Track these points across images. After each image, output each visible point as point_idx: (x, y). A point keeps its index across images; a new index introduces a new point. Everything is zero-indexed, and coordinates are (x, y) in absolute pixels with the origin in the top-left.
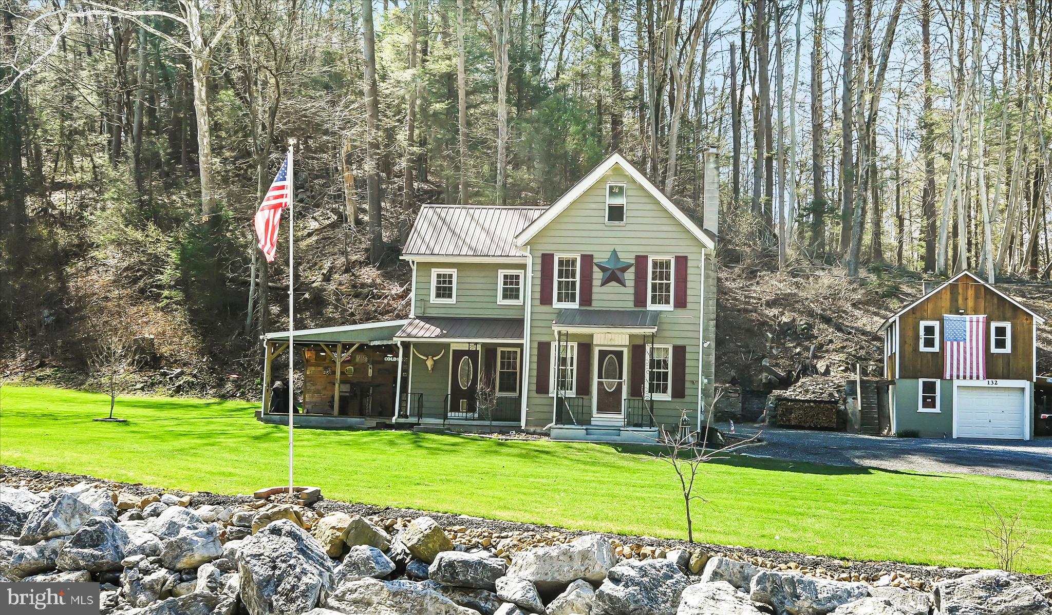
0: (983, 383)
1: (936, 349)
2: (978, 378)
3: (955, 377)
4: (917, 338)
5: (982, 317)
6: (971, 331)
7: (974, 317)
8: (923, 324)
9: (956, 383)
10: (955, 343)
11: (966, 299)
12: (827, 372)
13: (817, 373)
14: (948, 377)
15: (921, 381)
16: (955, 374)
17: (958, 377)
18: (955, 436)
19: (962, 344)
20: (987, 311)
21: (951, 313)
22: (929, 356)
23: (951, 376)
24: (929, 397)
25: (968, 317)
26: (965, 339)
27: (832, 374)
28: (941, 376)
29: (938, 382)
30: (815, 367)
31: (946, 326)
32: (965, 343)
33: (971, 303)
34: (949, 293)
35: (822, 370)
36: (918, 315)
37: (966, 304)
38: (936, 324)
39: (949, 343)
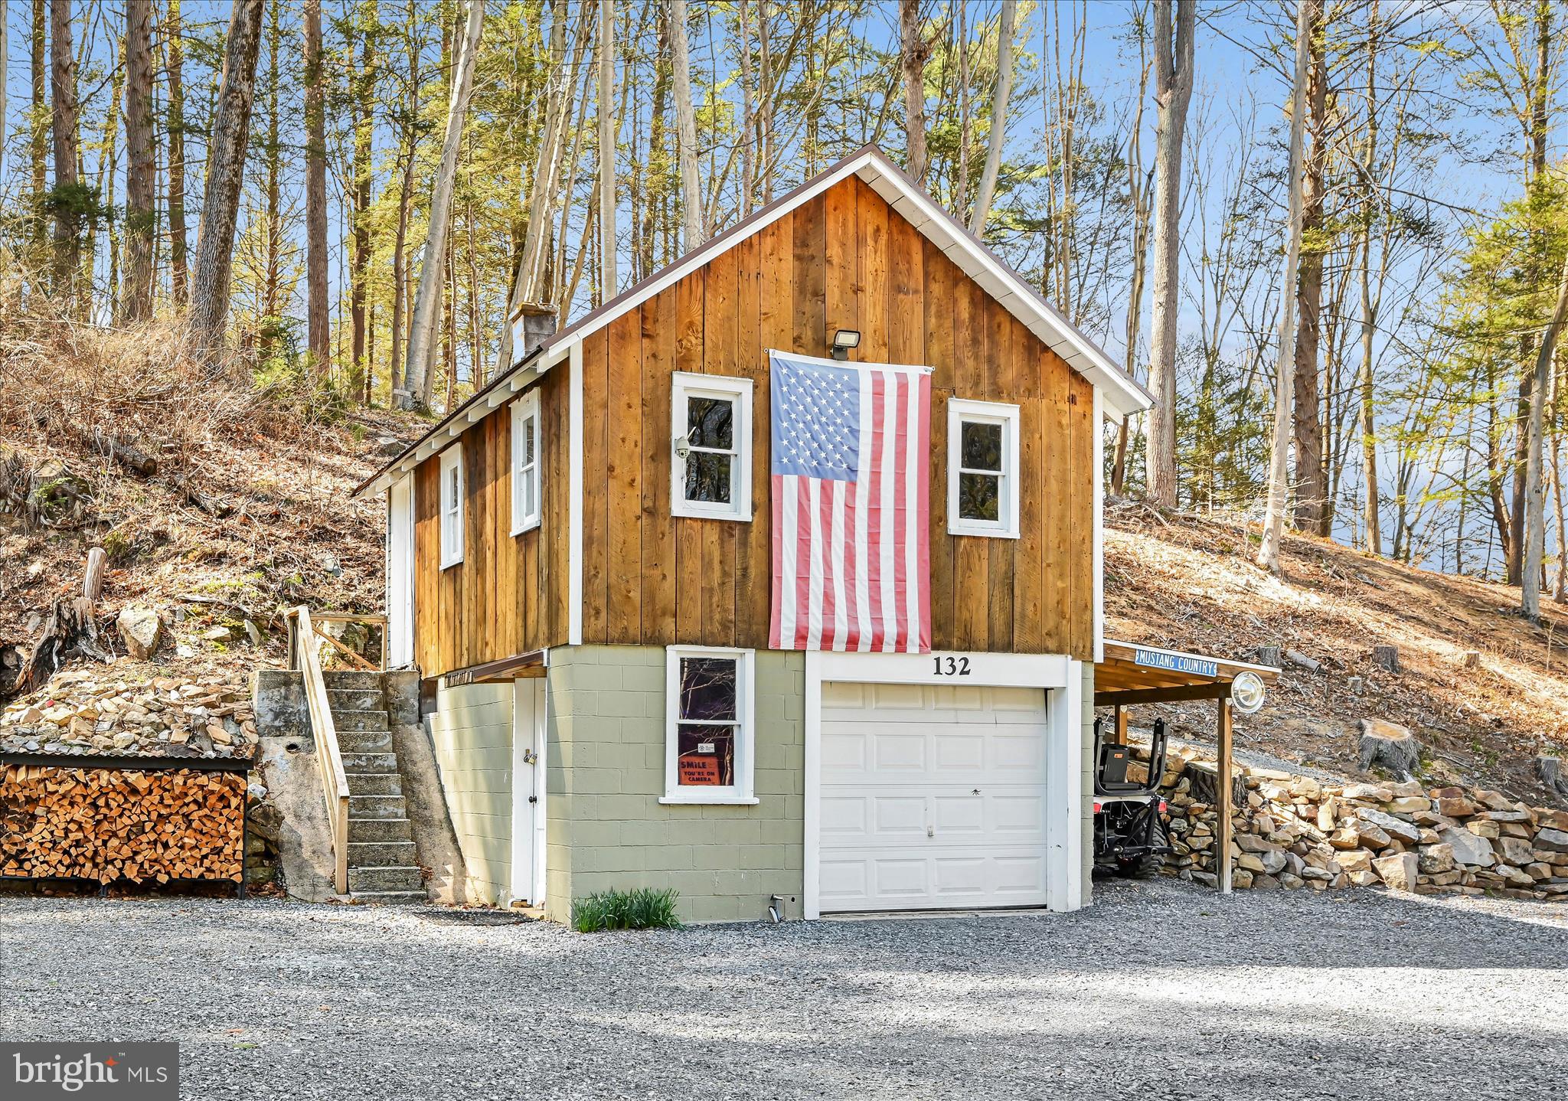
0: (917, 666)
1: (739, 507)
2: (901, 645)
3: (813, 643)
4: (661, 451)
5: (916, 373)
6: (878, 437)
7: (890, 372)
8: (686, 386)
9: (820, 666)
10: (815, 484)
11: (857, 290)
12: (162, 646)
13: (121, 649)
14: (788, 642)
15: (675, 654)
16: (816, 626)
17: (827, 640)
18: (811, 913)
19: (840, 488)
20: (935, 350)
21: (798, 344)
22: (712, 535)
23: (802, 636)
24: (705, 733)
25: (865, 372)
26: (852, 470)
27: (184, 651)
28: (759, 639)
29: (747, 663)
30: (111, 624)
31: (780, 405)
32: (852, 485)
33: (873, 310)
34: (787, 252)
35: (147, 634)
36: (667, 345)
37: (857, 313)
38: (739, 392)
39: (790, 483)
